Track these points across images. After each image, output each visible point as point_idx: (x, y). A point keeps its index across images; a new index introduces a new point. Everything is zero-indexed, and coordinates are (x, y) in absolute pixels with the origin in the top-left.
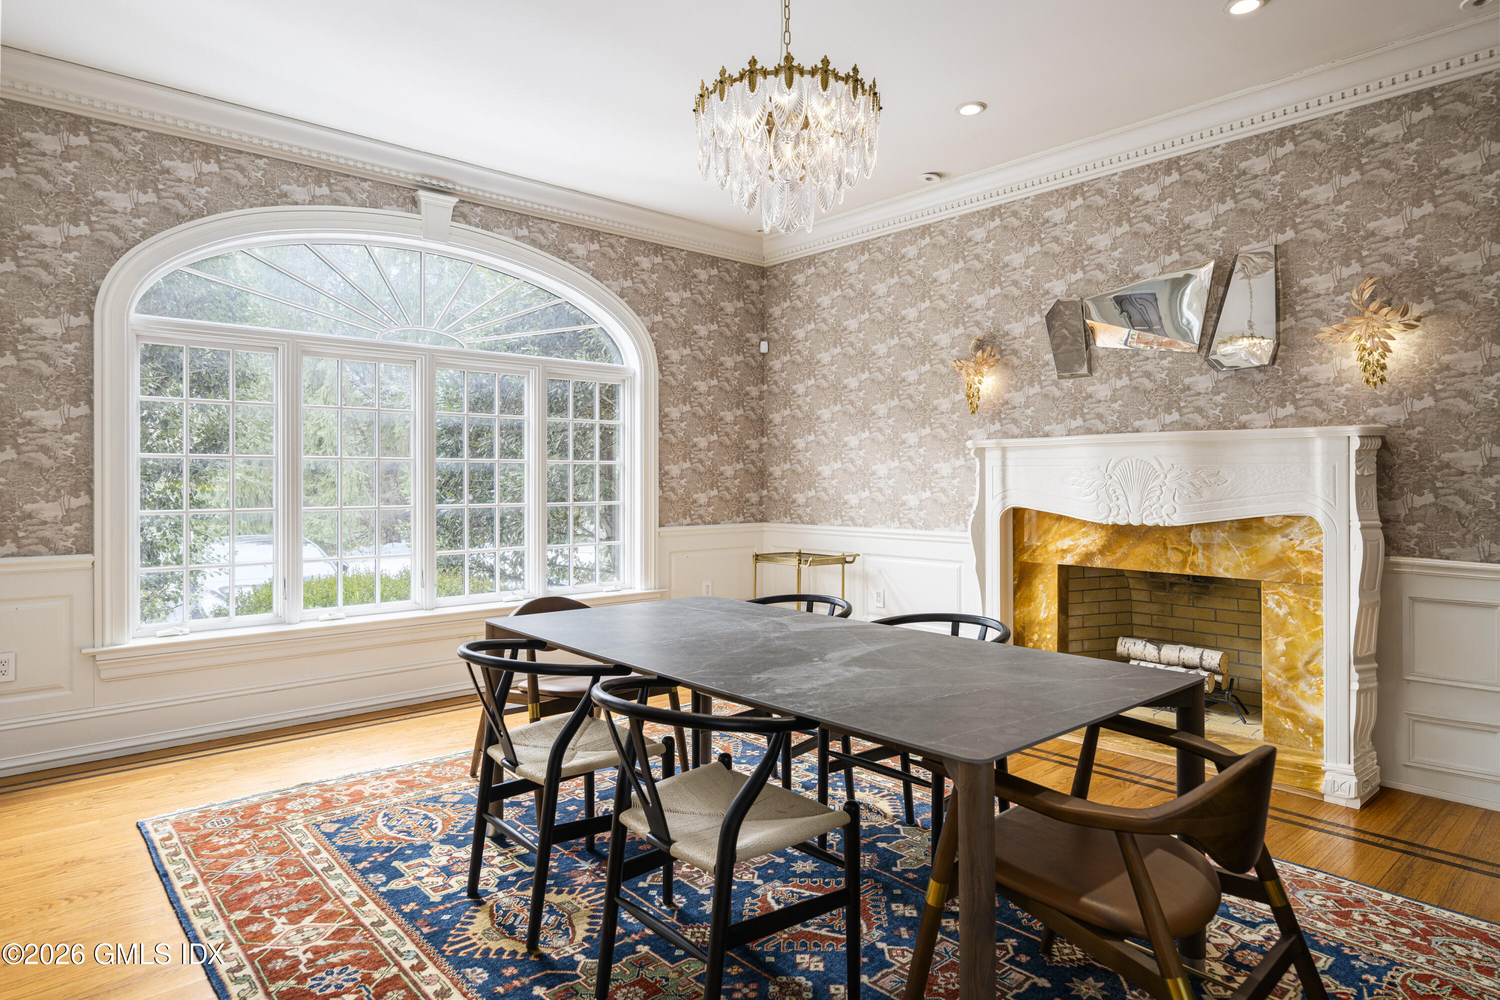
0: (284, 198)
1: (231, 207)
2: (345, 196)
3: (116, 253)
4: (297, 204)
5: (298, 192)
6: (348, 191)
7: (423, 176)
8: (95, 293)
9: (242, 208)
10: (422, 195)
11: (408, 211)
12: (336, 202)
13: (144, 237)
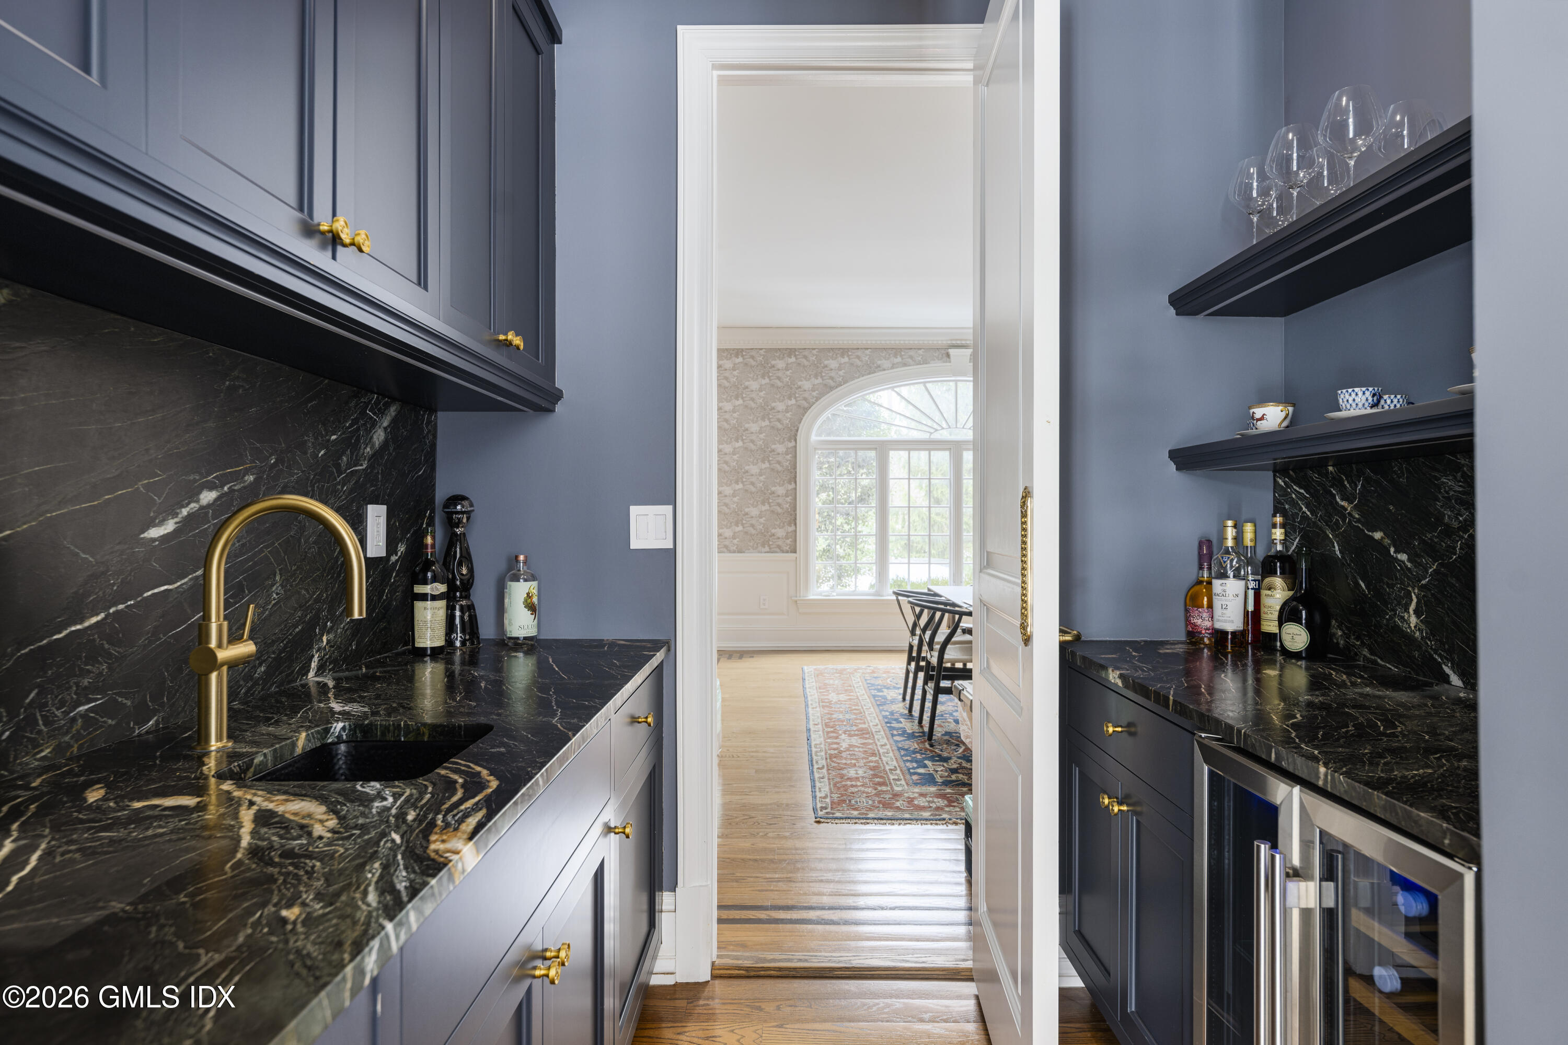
0: (879, 368)
1: (853, 378)
2: (910, 360)
3: (806, 410)
4: (884, 370)
5: (886, 364)
6: (911, 357)
7: (951, 340)
8: (797, 431)
9: (859, 378)
10: (952, 351)
11: (944, 362)
12: (905, 365)
13: (817, 400)
